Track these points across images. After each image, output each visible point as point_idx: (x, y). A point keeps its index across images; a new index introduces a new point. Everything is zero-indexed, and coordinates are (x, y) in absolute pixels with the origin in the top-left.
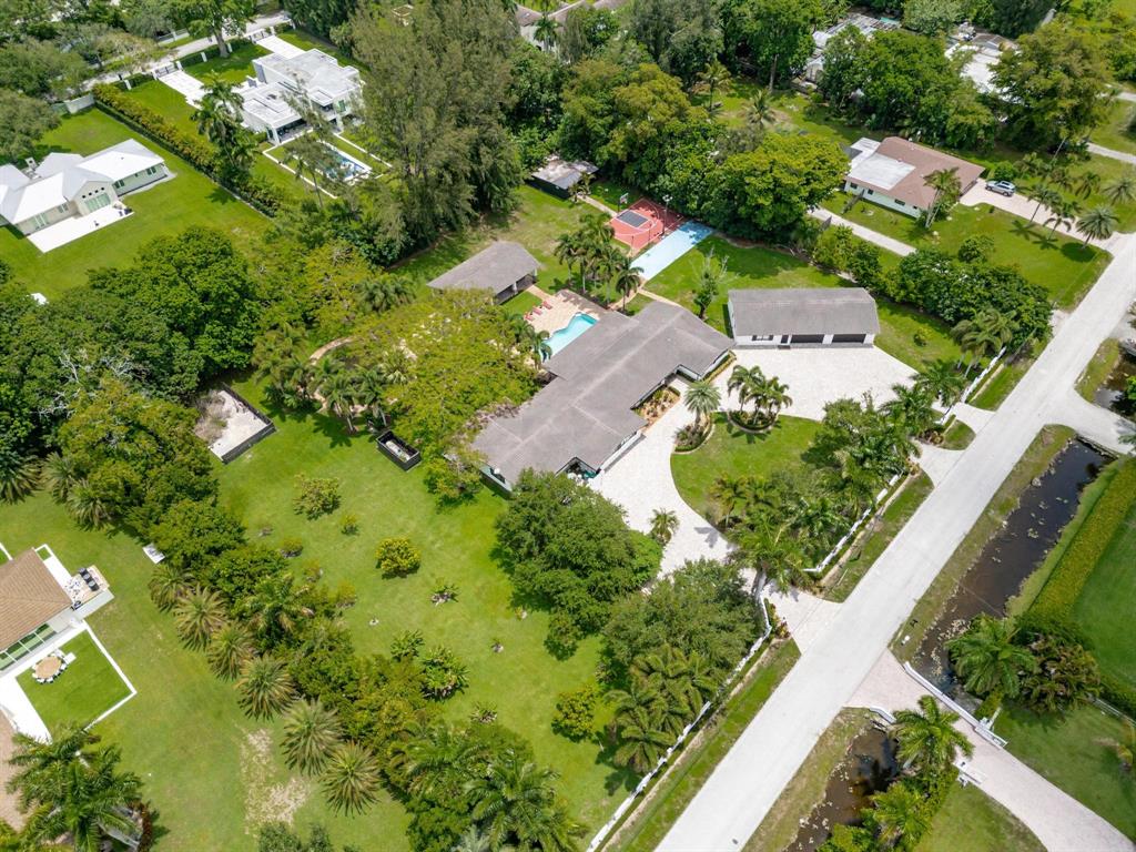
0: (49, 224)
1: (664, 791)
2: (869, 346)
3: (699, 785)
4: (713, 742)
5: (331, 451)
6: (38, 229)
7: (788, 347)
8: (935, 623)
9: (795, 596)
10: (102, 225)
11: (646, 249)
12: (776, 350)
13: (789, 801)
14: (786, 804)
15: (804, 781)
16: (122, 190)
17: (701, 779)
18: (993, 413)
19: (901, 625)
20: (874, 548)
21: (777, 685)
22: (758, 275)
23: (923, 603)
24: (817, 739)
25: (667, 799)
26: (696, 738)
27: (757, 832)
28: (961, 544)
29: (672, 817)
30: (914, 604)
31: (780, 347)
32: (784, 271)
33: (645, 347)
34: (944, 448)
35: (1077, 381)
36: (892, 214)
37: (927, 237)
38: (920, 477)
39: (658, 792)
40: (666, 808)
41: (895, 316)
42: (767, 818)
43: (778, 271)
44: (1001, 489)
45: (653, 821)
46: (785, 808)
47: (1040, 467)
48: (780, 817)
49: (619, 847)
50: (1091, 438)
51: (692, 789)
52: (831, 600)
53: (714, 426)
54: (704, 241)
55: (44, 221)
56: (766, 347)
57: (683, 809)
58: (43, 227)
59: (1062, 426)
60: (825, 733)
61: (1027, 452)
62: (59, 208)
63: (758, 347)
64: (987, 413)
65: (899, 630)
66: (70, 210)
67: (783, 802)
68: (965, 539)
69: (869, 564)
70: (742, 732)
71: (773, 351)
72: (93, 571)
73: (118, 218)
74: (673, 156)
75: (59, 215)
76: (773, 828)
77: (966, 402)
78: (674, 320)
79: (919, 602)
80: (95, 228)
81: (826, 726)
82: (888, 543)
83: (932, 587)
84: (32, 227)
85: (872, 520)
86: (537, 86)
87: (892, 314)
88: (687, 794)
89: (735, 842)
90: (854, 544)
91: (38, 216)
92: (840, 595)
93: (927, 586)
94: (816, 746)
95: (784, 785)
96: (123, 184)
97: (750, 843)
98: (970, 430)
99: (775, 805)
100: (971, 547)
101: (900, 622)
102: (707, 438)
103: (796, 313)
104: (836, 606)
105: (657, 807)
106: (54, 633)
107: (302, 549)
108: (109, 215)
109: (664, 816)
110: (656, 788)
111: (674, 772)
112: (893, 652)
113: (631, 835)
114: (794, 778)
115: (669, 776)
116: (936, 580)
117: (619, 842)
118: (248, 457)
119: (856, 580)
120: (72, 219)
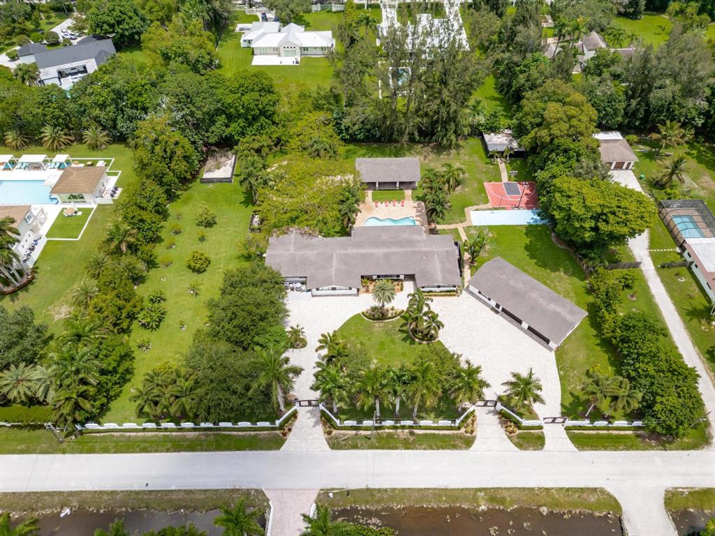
0: (267, 54)
1: (155, 438)
2: (550, 349)
3: (168, 451)
4: (197, 442)
5: (238, 205)
6: (261, 54)
7: (497, 312)
8: (364, 508)
9: (316, 424)
10: (283, 64)
11: (496, 209)
12: (488, 309)
13: (185, 496)
14: (183, 496)
15: (202, 496)
16: (306, 52)
17: (172, 449)
18: (575, 449)
19: (343, 489)
20: (387, 443)
21: (252, 449)
22: (543, 264)
23: (369, 492)
24: (232, 487)
25: (152, 442)
26: (193, 433)
27: (159, 491)
28: (436, 489)
29: (144, 450)
30: (364, 487)
31: (492, 309)
32: (562, 273)
33: (407, 252)
34: (509, 438)
35: (676, 488)
36: (697, 290)
37: (704, 321)
38: (469, 437)
39: (152, 436)
40: (147, 445)
41: (599, 348)
42: (170, 491)
43: (558, 270)
44: (509, 489)
45: (137, 444)
46: (180, 497)
47: (558, 504)
48: (174, 497)
49: (115, 439)
50: (626, 525)
51: (164, 449)
52: (328, 443)
53: (398, 317)
54: (537, 226)
55: (265, 51)
56: (484, 303)
57: (151, 452)
58: (264, 54)
59: (616, 500)
60: (239, 490)
61: (561, 489)
62: (274, 48)
63: (480, 300)
64: (570, 445)
65: (338, 489)
66: (276, 51)
67: (183, 493)
68: (442, 489)
69: (372, 447)
70: (210, 451)
71: (486, 308)
72: (120, 190)
73: (292, 64)
74: (553, 161)
75: (272, 51)
76: (165, 497)
77: (566, 429)
78: (440, 250)
79: (368, 489)
80: (279, 64)
81: (243, 487)
82: (397, 448)
83: (386, 490)
84: (259, 52)
85: (406, 431)
86: (527, 84)
87: (598, 345)
88: (160, 449)
89: (147, 485)
90: (379, 431)
91: (263, 48)
92: (335, 444)
93: (384, 487)
94: (227, 490)
95: (192, 488)
96: (307, 50)
97: (151, 492)
98: (543, 444)
99: (179, 490)
100: (440, 496)
101: (344, 487)
102: (386, 321)
103: (516, 294)
104: (327, 447)
105: (145, 440)
106: (85, 202)
107: (180, 232)
108: (288, 61)
109: (142, 446)
110: (153, 434)
111: (168, 436)
112: (319, 495)
113: (123, 439)
114: (201, 490)
115: (164, 435)
116: (394, 490)
117: (117, 437)
118: (211, 186)
119: (355, 447)
120: (276, 56)
